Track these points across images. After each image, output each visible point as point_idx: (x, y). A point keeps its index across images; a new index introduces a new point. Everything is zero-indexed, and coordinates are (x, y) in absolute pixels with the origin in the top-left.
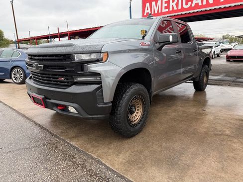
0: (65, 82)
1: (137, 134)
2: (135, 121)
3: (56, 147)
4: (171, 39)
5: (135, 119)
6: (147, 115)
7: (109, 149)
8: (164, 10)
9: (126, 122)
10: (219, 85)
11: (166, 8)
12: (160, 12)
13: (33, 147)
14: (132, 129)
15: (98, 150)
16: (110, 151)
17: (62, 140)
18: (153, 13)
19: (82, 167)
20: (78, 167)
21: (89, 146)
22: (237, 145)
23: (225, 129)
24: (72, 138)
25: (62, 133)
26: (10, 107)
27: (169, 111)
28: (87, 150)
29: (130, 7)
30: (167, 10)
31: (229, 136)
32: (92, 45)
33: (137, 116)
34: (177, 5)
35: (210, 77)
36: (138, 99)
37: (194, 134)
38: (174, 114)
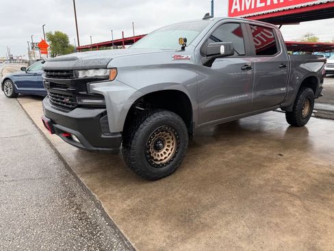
1: (165, 177)
2: (161, 160)
4: (222, 50)
5: (163, 158)
7: (120, 191)
8: (259, 5)
12: (253, 7)
14: (154, 170)
15: (105, 191)
16: (119, 194)
17: (74, 174)
19: (77, 208)
20: (73, 207)
21: (99, 184)
22: (295, 209)
23: (293, 185)
24: (84, 174)
25: (78, 166)
27: (229, 152)
28: (93, 190)
29: (212, 2)
30: (263, 4)
31: (292, 195)
33: (166, 154)
36: (167, 132)
37: (242, 185)
38: (233, 156)
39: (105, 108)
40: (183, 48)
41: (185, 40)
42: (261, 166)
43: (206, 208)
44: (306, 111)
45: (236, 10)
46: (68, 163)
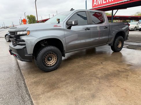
1: (52, 71)
4: (73, 23)
7: (33, 76)
8: (104, 2)
12: (101, 3)
17: (20, 70)
18: (98, 4)
19: (16, 81)
21: (27, 73)
22: (95, 82)
23: (100, 74)
28: (24, 75)
31: (97, 77)
32: (23, 28)
36: (52, 54)
37: (80, 74)
38: (83, 63)
39: (25, 45)
40: (59, 23)
41: (59, 20)
42: (91, 67)
43: (62, 81)
44: (120, 46)
45: (95, 5)
46: (20, 66)
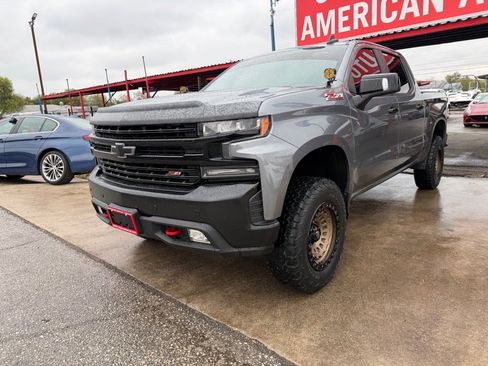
0: (182, 180)
2: (320, 257)
3: (162, 316)
5: (321, 253)
6: (342, 243)
7: (275, 317)
9: (307, 259)
10: (463, 176)
11: (345, 24)
13: (114, 317)
14: (317, 276)
16: (277, 323)
18: (319, 35)
20: (219, 358)
21: (230, 312)
24: (189, 296)
25: (167, 284)
26: (46, 232)
27: (378, 234)
28: (229, 322)
29: (272, 26)
30: (348, 29)
32: (239, 104)
33: (323, 247)
34: (369, 17)
35: (447, 161)
39: (258, 181)
40: (329, 84)
41: (335, 72)
